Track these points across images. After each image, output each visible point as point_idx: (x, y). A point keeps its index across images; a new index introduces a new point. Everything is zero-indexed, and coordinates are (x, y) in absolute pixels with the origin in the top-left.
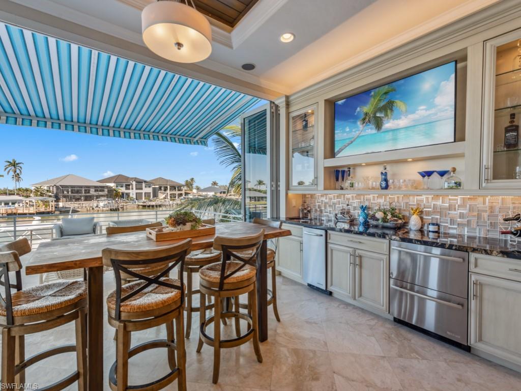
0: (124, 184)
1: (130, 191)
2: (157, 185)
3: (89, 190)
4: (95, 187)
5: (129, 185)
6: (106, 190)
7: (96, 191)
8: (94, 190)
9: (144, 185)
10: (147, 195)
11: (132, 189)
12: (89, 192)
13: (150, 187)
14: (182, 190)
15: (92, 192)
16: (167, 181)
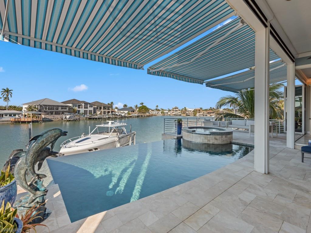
0: (78, 105)
1: (80, 109)
2: (96, 106)
3: (58, 108)
4: (62, 106)
5: (80, 106)
6: (68, 108)
7: (62, 109)
8: (61, 108)
9: (89, 106)
10: (90, 111)
11: (82, 108)
12: (58, 109)
13: (92, 107)
14: (110, 109)
15: (60, 109)
16: (101, 103)
